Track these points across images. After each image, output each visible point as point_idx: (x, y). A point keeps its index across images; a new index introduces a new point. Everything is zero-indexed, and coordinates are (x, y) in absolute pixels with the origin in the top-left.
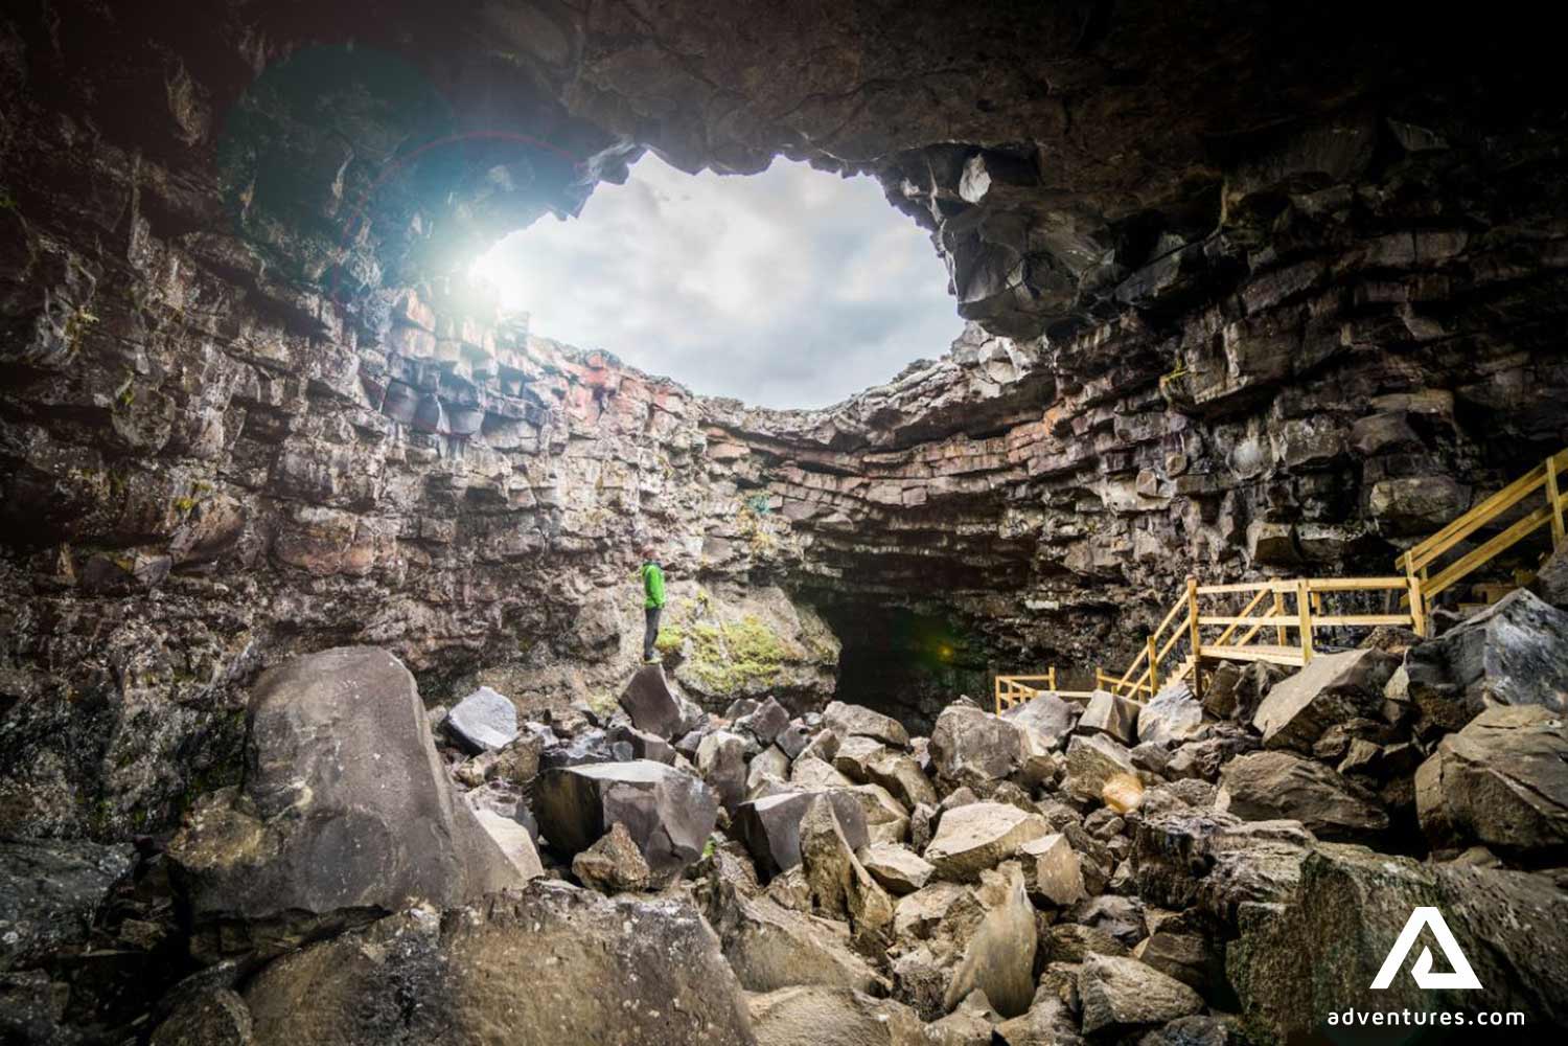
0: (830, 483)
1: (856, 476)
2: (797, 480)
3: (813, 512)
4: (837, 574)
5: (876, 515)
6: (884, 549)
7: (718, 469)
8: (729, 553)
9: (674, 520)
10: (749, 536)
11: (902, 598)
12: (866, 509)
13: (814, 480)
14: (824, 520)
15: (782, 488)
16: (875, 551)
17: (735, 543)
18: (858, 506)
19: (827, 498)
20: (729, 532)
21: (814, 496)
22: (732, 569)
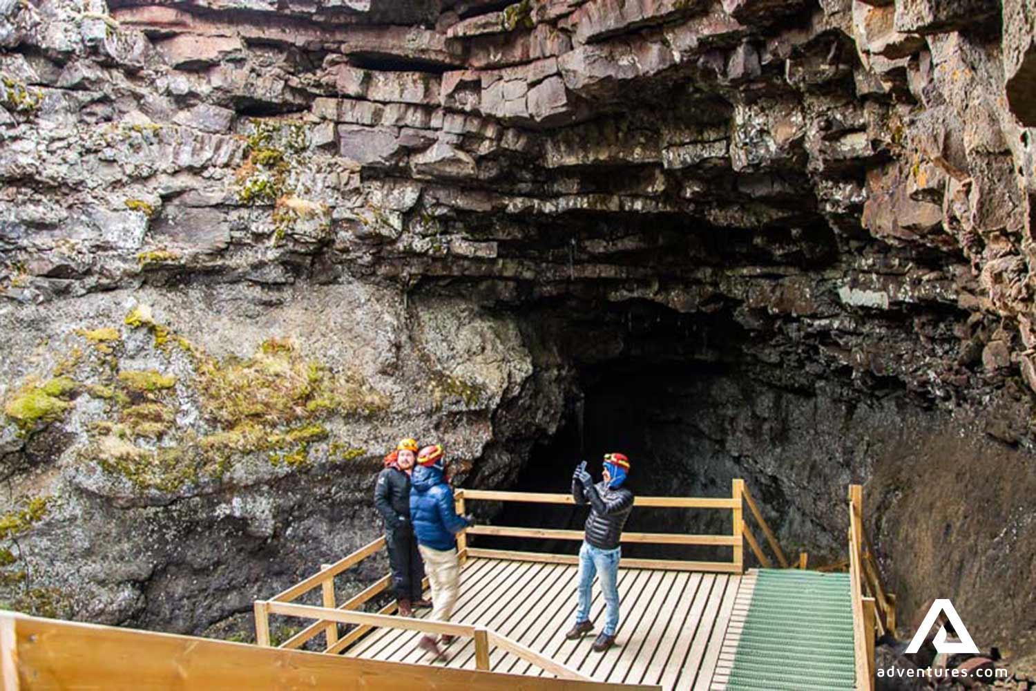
0: (412, 88)
1: (453, 68)
2: (353, 88)
3: (394, 145)
4: (486, 251)
5: (512, 142)
6: (562, 203)
7: (182, 83)
8: (221, 235)
9: (77, 187)
10: (266, 199)
11: (645, 283)
12: (490, 132)
13: (386, 86)
14: (420, 159)
15: (327, 107)
16: (548, 207)
17: (234, 215)
18: (473, 126)
19: (414, 118)
20: (216, 197)
21: (390, 115)
22: (240, 261)
